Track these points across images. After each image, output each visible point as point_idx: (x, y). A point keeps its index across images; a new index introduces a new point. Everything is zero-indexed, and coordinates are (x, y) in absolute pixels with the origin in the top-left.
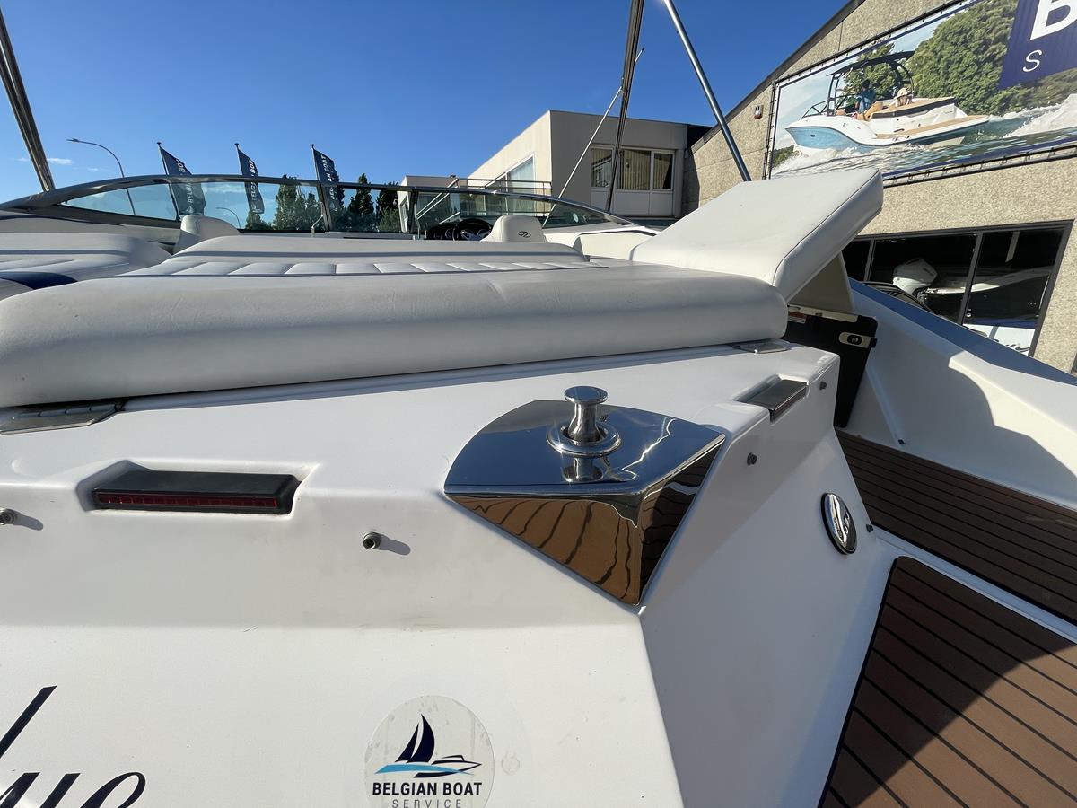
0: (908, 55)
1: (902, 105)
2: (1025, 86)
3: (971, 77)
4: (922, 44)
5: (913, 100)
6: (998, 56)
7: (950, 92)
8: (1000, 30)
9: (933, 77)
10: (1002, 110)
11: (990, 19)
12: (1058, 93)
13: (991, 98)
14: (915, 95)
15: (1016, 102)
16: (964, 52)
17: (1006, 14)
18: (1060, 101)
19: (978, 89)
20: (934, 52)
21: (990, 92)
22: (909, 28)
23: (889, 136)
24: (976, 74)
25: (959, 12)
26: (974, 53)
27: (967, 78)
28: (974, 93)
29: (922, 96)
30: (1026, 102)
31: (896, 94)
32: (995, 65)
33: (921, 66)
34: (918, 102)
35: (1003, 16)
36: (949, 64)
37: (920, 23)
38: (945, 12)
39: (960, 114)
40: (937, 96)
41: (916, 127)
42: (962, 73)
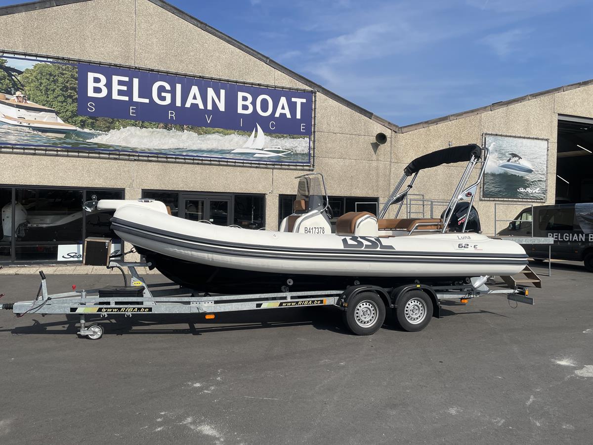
0: (20, 73)
1: (20, 102)
2: (91, 118)
3: (62, 102)
4: (27, 69)
5: (28, 102)
6: (74, 97)
7: (51, 106)
8: (71, 84)
9: (39, 93)
10: (83, 126)
11: (66, 76)
12: (106, 127)
13: (75, 118)
14: (29, 99)
15: (88, 125)
16: (55, 87)
17: (72, 76)
18: (108, 131)
19: (67, 111)
20: (35, 77)
21: (74, 115)
22: (16, 56)
23: (15, 120)
24: (64, 101)
25: (47, 63)
26: (61, 89)
27: (59, 102)
28: (66, 112)
29: (33, 101)
30: (93, 126)
31: (15, 94)
32: (73, 102)
33: (29, 83)
34: (30, 104)
35: (72, 78)
36: (47, 90)
37: (23, 57)
38: (38, 58)
39: (60, 121)
40: (44, 105)
41: (33, 119)
42: (56, 97)
